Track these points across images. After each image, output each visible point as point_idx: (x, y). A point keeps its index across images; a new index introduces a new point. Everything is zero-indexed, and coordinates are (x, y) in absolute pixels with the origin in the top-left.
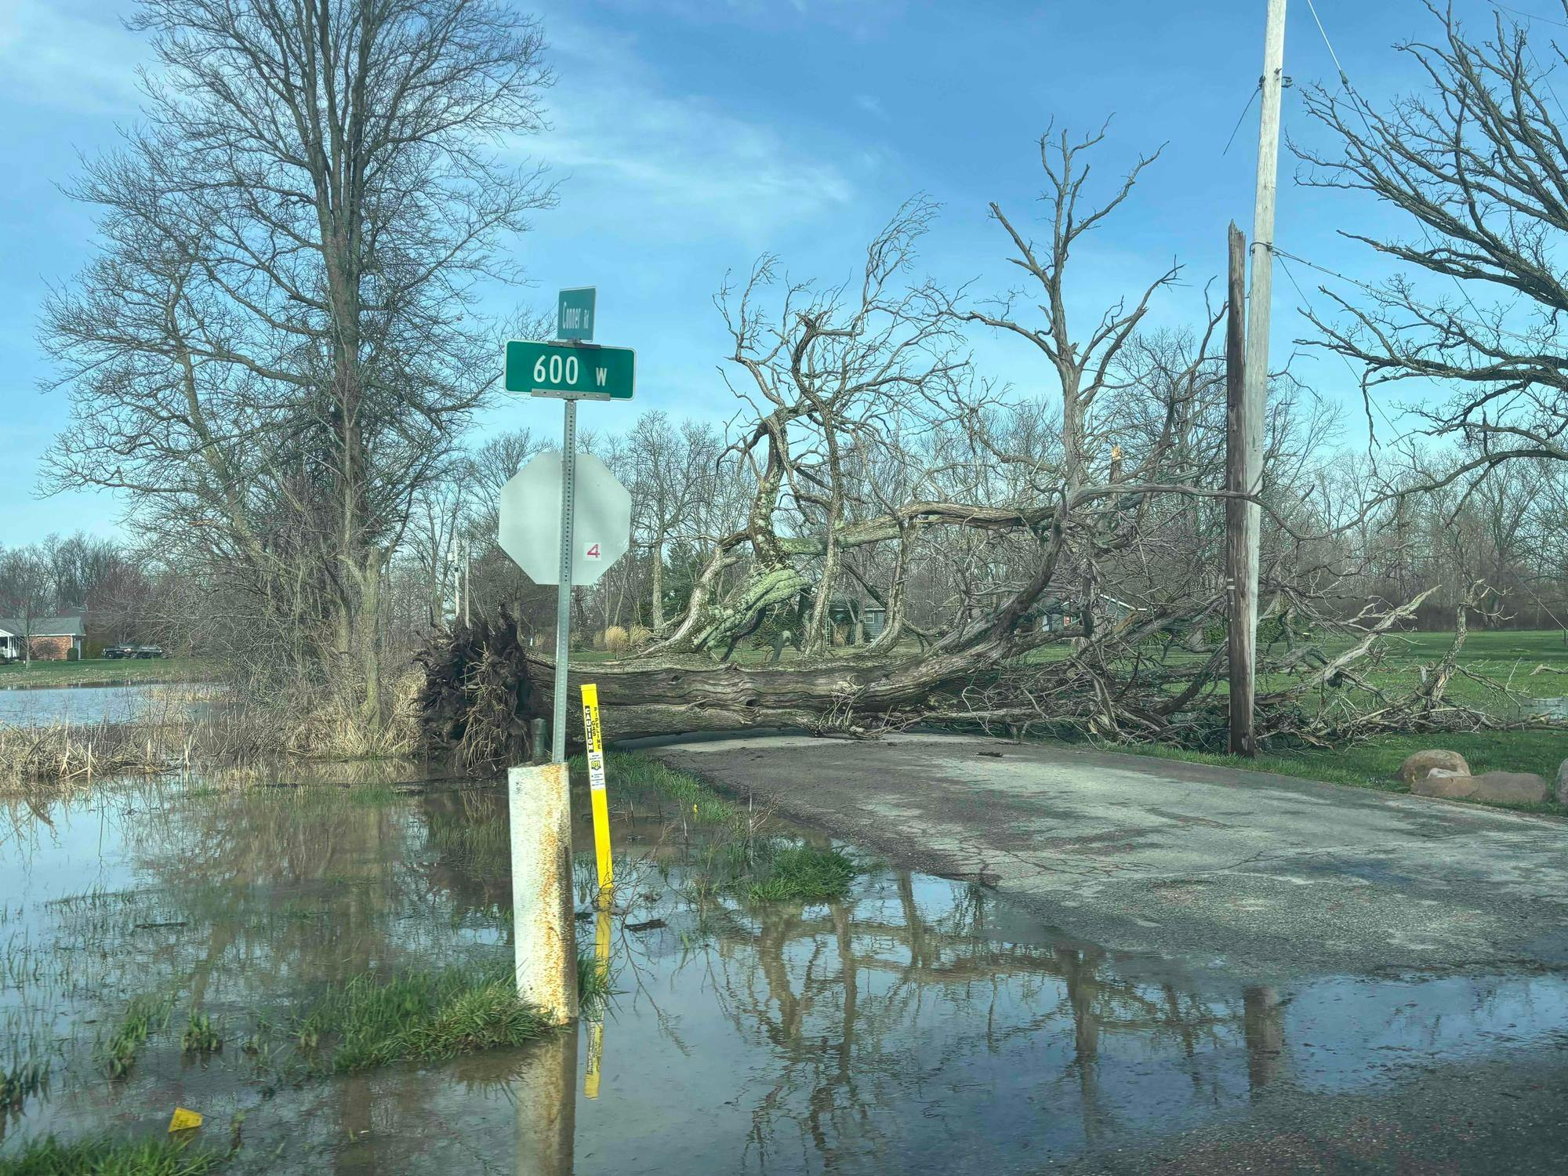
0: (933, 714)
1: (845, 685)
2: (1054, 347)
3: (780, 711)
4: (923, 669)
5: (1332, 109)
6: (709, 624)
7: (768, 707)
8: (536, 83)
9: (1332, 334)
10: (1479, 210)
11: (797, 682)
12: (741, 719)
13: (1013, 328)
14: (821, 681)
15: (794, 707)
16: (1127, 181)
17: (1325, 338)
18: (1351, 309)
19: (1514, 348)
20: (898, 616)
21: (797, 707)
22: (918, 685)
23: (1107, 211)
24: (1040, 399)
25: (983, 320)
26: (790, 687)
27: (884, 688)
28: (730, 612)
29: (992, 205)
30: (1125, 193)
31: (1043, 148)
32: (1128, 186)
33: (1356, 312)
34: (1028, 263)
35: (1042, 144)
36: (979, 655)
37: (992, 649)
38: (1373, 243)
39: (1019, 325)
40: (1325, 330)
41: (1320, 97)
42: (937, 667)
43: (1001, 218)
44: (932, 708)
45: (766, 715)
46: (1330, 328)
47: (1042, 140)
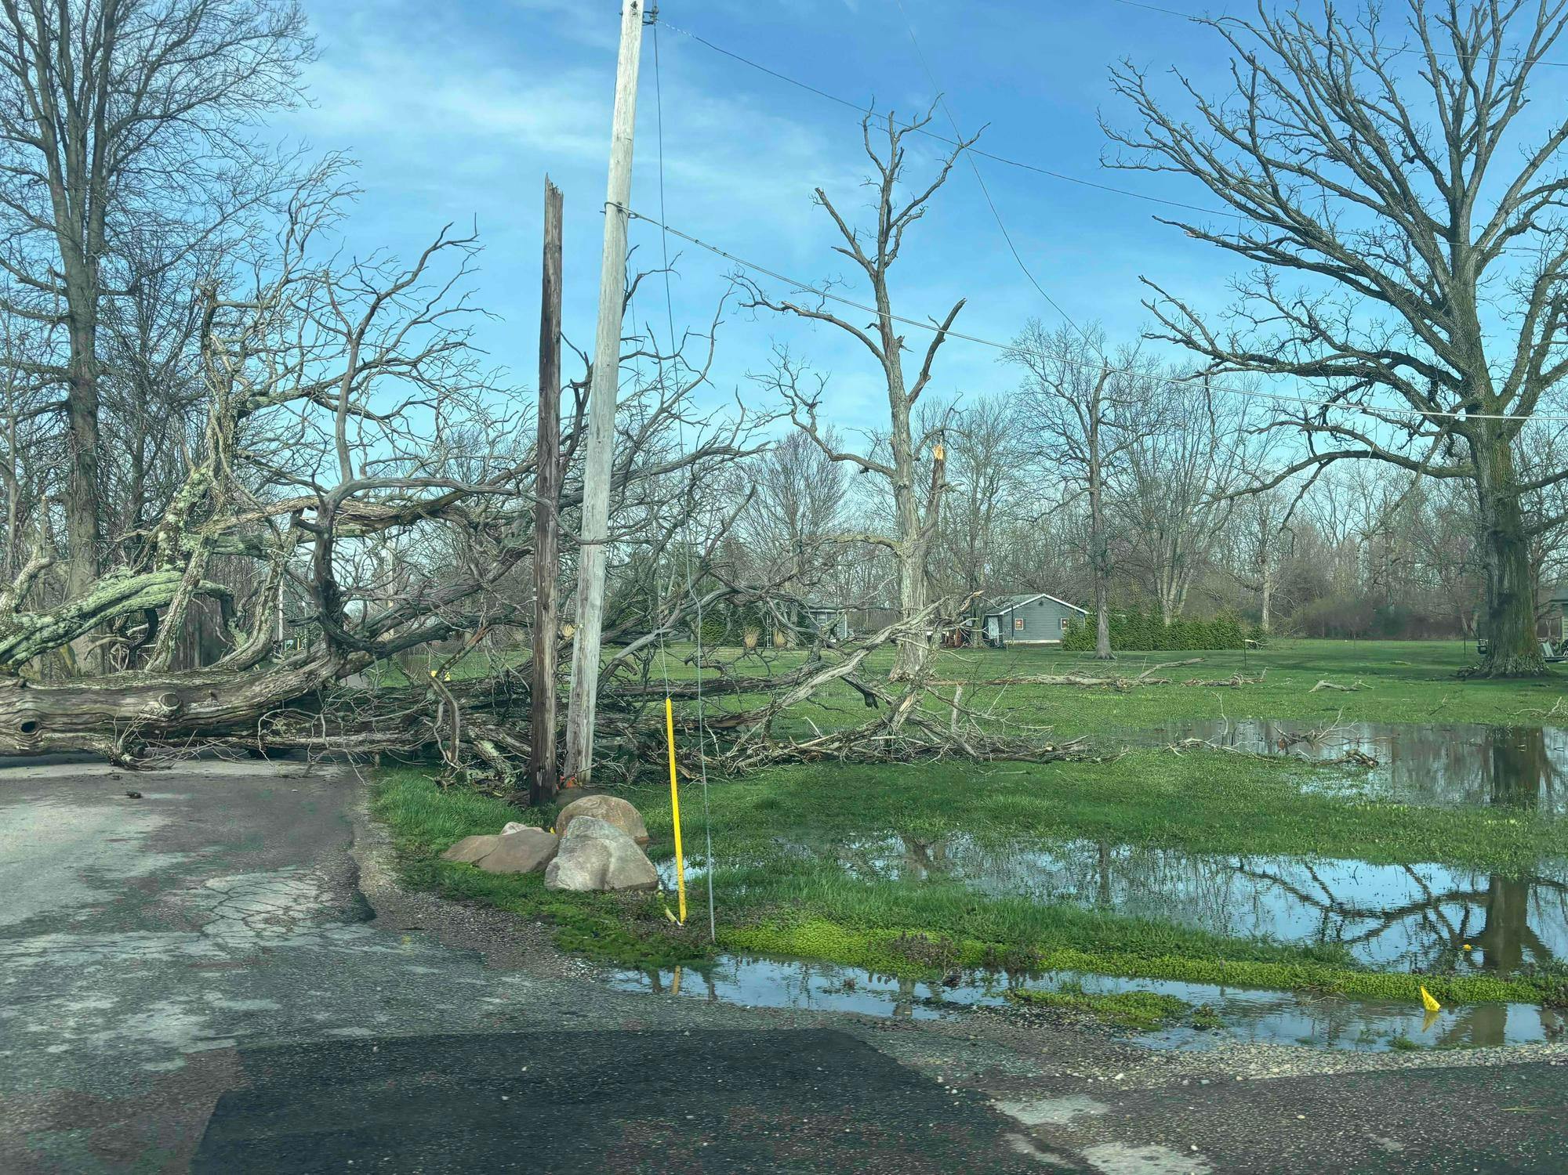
0: (278, 739)
1: (157, 705)
2: (879, 344)
3: (72, 735)
4: (257, 689)
5: (1140, 86)
6: (12, 633)
7: (54, 731)
8: (297, 58)
9: (1173, 327)
10: (1283, 194)
11: (96, 702)
12: (15, 743)
13: (830, 319)
14: (129, 700)
15: (90, 730)
16: (946, 166)
17: (1172, 333)
18: (1172, 300)
19: (1359, 343)
20: (264, 627)
21: (94, 730)
22: (251, 707)
23: (926, 197)
24: (1001, 397)
25: (796, 311)
26: (85, 707)
27: (207, 710)
28: (48, 619)
29: (817, 190)
30: (944, 178)
31: (866, 130)
32: (946, 170)
33: (1176, 303)
34: (853, 252)
35: (865, 126)
36: (311, 673)
37: (322, 666)
38: (1190, 230)
39: (836, 316)
40: (1167, 323)
41: (1128, 73)
42: (272, 686)
43: (827, 205)
44: (276, 733)
45: (52, 740)
46: (1172, 321)
47: (865, 122)
